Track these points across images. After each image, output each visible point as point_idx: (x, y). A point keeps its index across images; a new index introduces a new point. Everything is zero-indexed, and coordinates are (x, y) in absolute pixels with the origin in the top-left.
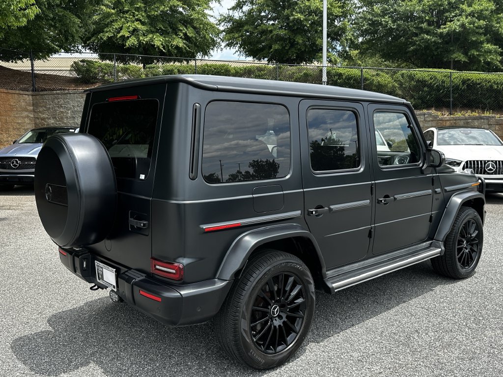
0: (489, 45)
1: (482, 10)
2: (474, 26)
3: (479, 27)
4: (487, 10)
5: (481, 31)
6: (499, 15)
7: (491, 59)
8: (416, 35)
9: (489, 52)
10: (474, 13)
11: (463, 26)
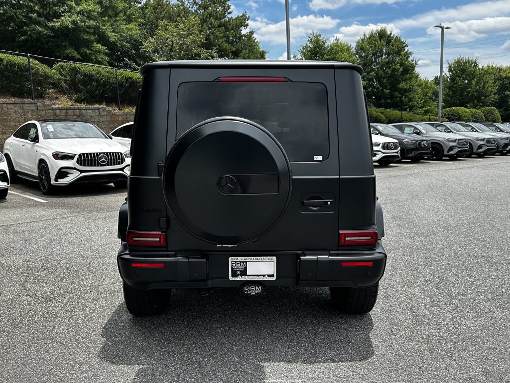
0: (99, 45)
1: (90, 11)
2: (85, 25)
3: (89, 27)
4: (94, 12)
5: (91, 31)
6: (103, 18)
7: (102, 58)
8: (26, 25)
9: (99, 52)
10: (83, 12)
11: (74, 22)
